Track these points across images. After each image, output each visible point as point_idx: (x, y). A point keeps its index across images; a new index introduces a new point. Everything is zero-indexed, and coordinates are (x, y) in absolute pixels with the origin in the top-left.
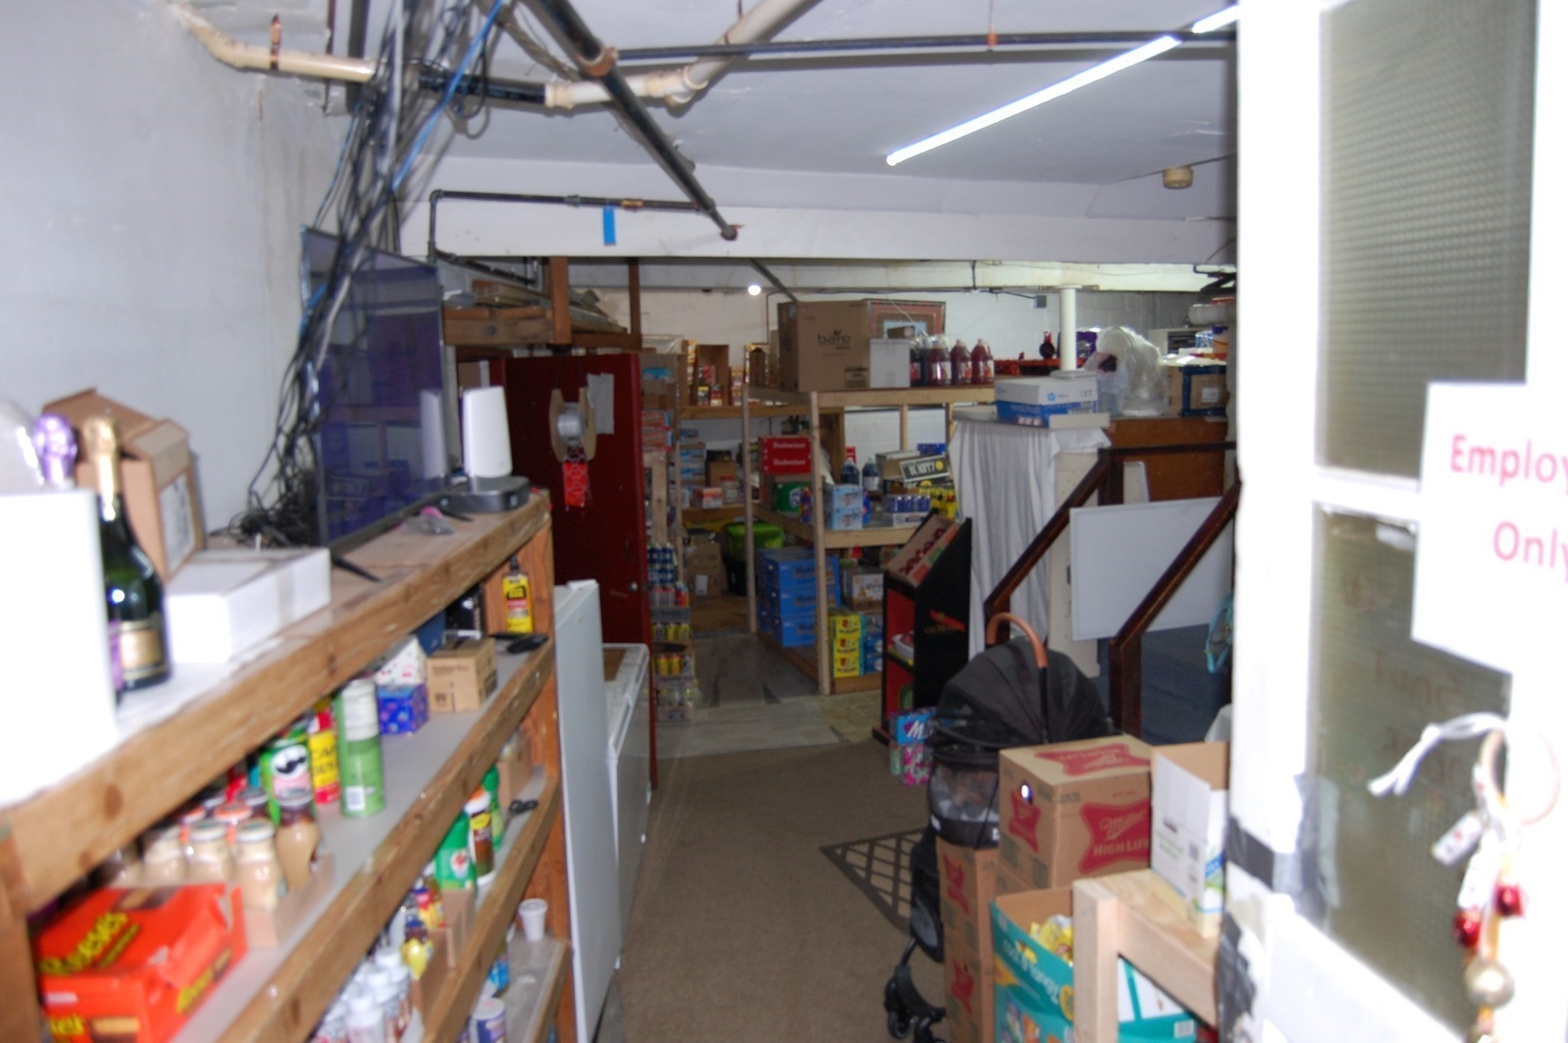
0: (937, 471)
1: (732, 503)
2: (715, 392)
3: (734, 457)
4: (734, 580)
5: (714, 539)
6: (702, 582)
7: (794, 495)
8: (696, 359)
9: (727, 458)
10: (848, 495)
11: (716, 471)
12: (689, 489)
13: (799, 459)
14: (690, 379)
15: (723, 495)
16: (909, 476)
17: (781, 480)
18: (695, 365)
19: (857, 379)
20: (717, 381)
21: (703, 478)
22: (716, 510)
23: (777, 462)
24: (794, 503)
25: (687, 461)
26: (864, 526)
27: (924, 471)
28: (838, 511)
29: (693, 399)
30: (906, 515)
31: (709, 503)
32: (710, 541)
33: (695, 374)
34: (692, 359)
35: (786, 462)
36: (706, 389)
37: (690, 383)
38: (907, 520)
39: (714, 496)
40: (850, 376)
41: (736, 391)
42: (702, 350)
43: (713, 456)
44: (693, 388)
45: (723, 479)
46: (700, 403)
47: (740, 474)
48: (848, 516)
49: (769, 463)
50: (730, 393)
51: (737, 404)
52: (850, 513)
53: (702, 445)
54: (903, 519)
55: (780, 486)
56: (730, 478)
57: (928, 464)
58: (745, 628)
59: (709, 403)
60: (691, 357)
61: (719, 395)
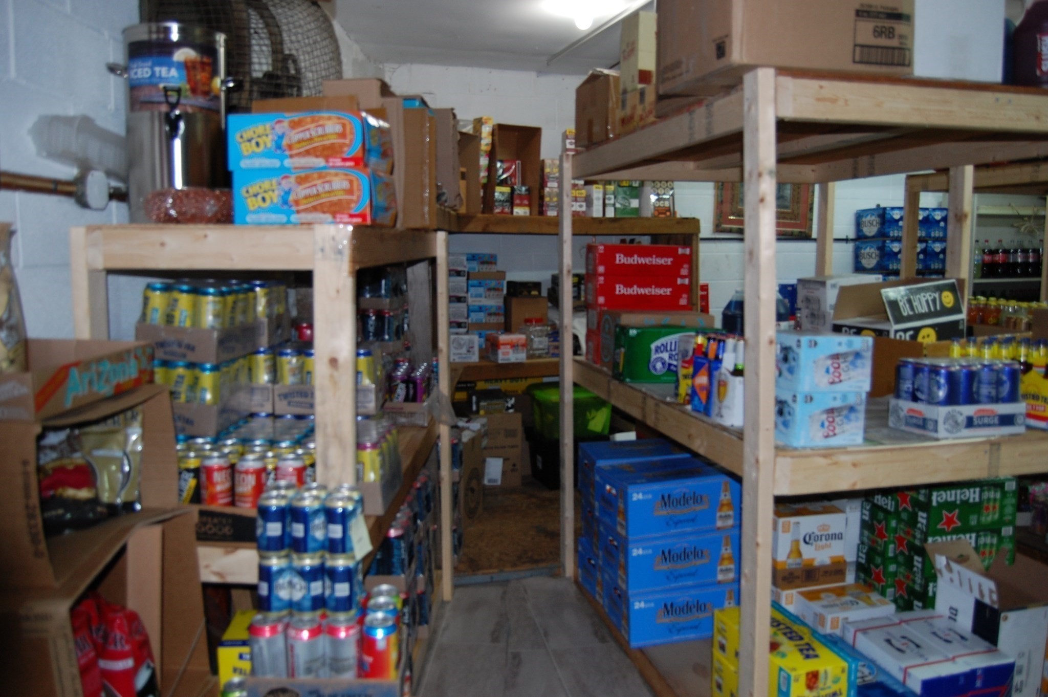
0: (945, 311)
1: (540, 356)
2: (521, 197)
3: (544, 293)
4: (540, 465)
5: (513, 407)
6: (494, 469)
7: (658, 349)
8: (493, 144)
9: (534, 293)
10: (836, 357)
11: (520, 310)
12: (480, 336)
13: (659, 286)
14: (483, 174)
15: (527, 345)
16: (899, 319)
17: (632, 320)
18: (492, 155)
19: (883, 41)
20: (523, 184)
21: (502, 319)
22: (518, 366)
23: (620, 289)
24: (659, 365)
25: (480, 296)
26: (867, 440)
27: (924, 309)
28: (810, 399)
29: (488, 202)
30: (969, 410)
31: (508, 355)
32: (508, 408)
33: (491, 168)
34: (487, 145)
35: (635, 290)
36: (507, 190)
37: (484, 181)
38: (970, 423)
39: (514, 346)
40: (866, 32)
41: (550, 195)
42: (501, 130)
43: (517, 290)
44: (488, 188)
45: (528, 321)
46: (497, 210)
47: (552, 315)
48: (831, 411)
49: (606, 289)
50: (542, 198)
51: (552, 213)
52: (838, 404)
53: (502, 275)
54: (961, 419)
55: (633, 332)
56: (539, 321)
57: (929, 296)
58: (556, 572)
59: (512, 212)
60: (486, 141)
61: (526, 202)
